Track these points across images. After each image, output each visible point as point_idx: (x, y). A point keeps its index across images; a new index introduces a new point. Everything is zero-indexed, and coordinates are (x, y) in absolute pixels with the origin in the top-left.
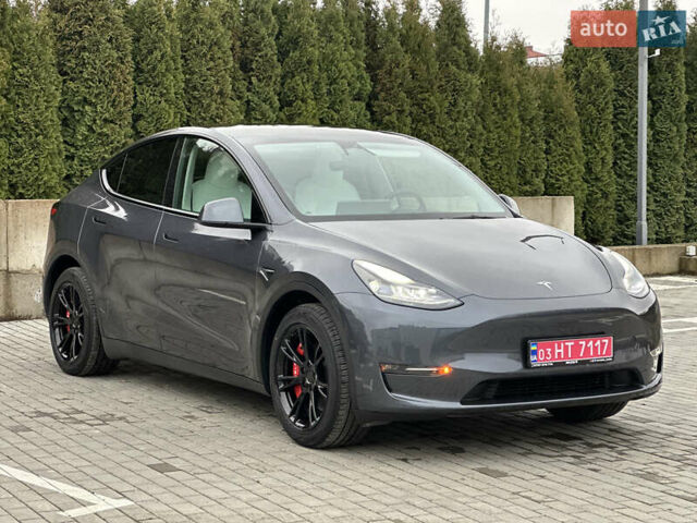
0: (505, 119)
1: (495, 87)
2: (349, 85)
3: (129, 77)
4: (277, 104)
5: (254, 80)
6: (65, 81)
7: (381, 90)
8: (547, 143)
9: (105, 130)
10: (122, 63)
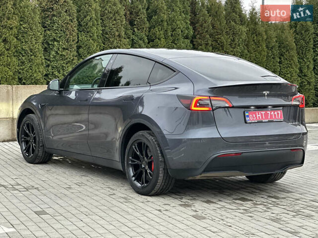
0: (259, 47)
1: (254, 32)
2: (182, 32)
3: (75, 29)
4: (146, 41)
5: (136, 29)
6: (45, 31)
7: (198, 34)
8: (280, 58)
9: (63, 53)
10: (72, 22)
